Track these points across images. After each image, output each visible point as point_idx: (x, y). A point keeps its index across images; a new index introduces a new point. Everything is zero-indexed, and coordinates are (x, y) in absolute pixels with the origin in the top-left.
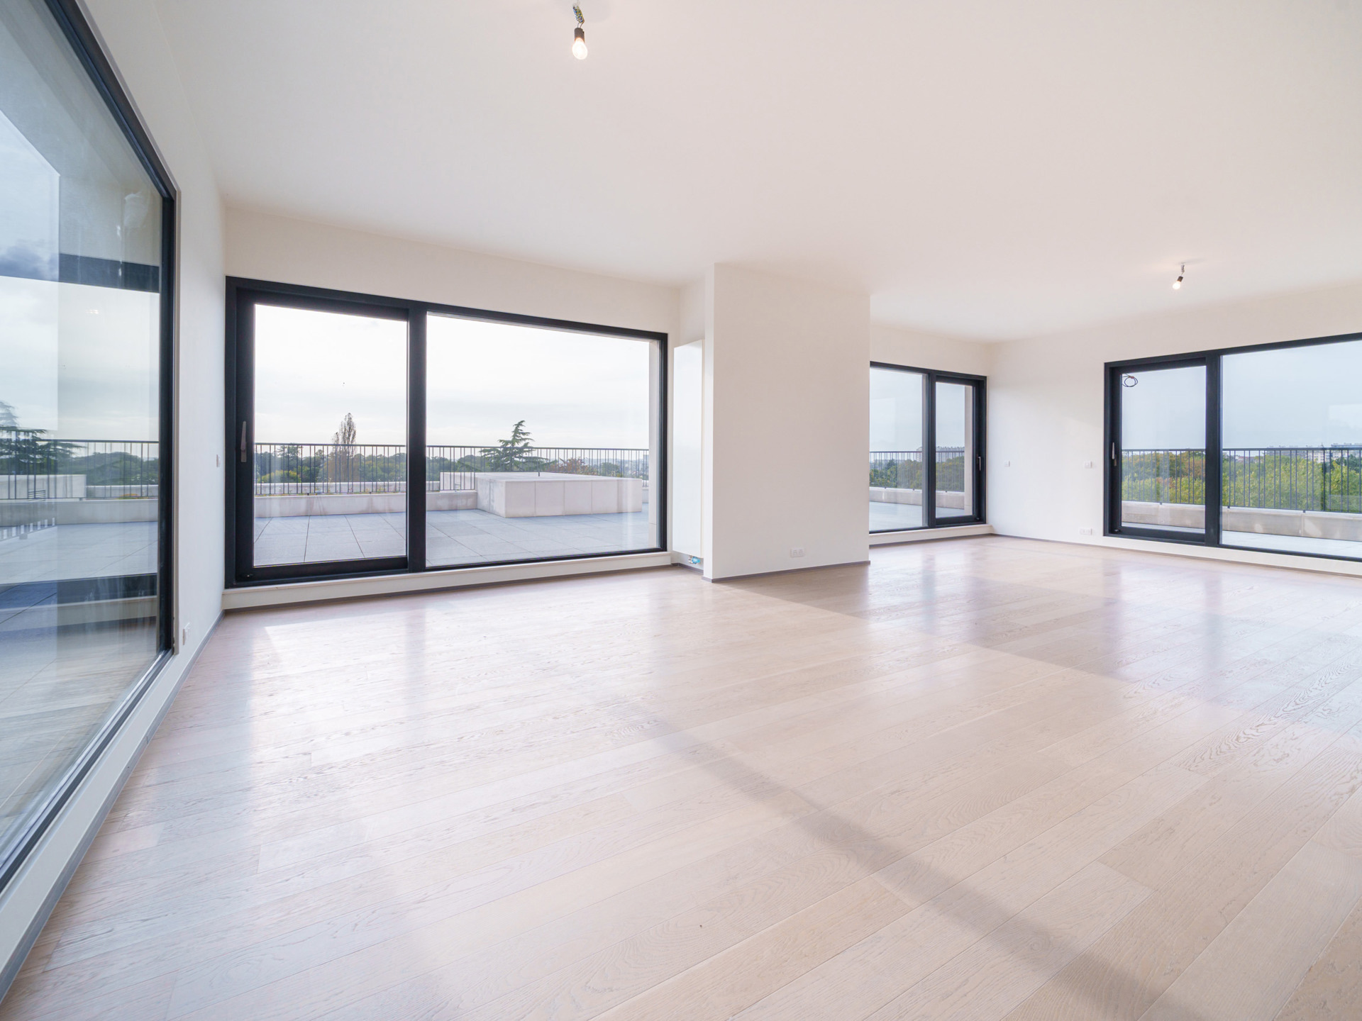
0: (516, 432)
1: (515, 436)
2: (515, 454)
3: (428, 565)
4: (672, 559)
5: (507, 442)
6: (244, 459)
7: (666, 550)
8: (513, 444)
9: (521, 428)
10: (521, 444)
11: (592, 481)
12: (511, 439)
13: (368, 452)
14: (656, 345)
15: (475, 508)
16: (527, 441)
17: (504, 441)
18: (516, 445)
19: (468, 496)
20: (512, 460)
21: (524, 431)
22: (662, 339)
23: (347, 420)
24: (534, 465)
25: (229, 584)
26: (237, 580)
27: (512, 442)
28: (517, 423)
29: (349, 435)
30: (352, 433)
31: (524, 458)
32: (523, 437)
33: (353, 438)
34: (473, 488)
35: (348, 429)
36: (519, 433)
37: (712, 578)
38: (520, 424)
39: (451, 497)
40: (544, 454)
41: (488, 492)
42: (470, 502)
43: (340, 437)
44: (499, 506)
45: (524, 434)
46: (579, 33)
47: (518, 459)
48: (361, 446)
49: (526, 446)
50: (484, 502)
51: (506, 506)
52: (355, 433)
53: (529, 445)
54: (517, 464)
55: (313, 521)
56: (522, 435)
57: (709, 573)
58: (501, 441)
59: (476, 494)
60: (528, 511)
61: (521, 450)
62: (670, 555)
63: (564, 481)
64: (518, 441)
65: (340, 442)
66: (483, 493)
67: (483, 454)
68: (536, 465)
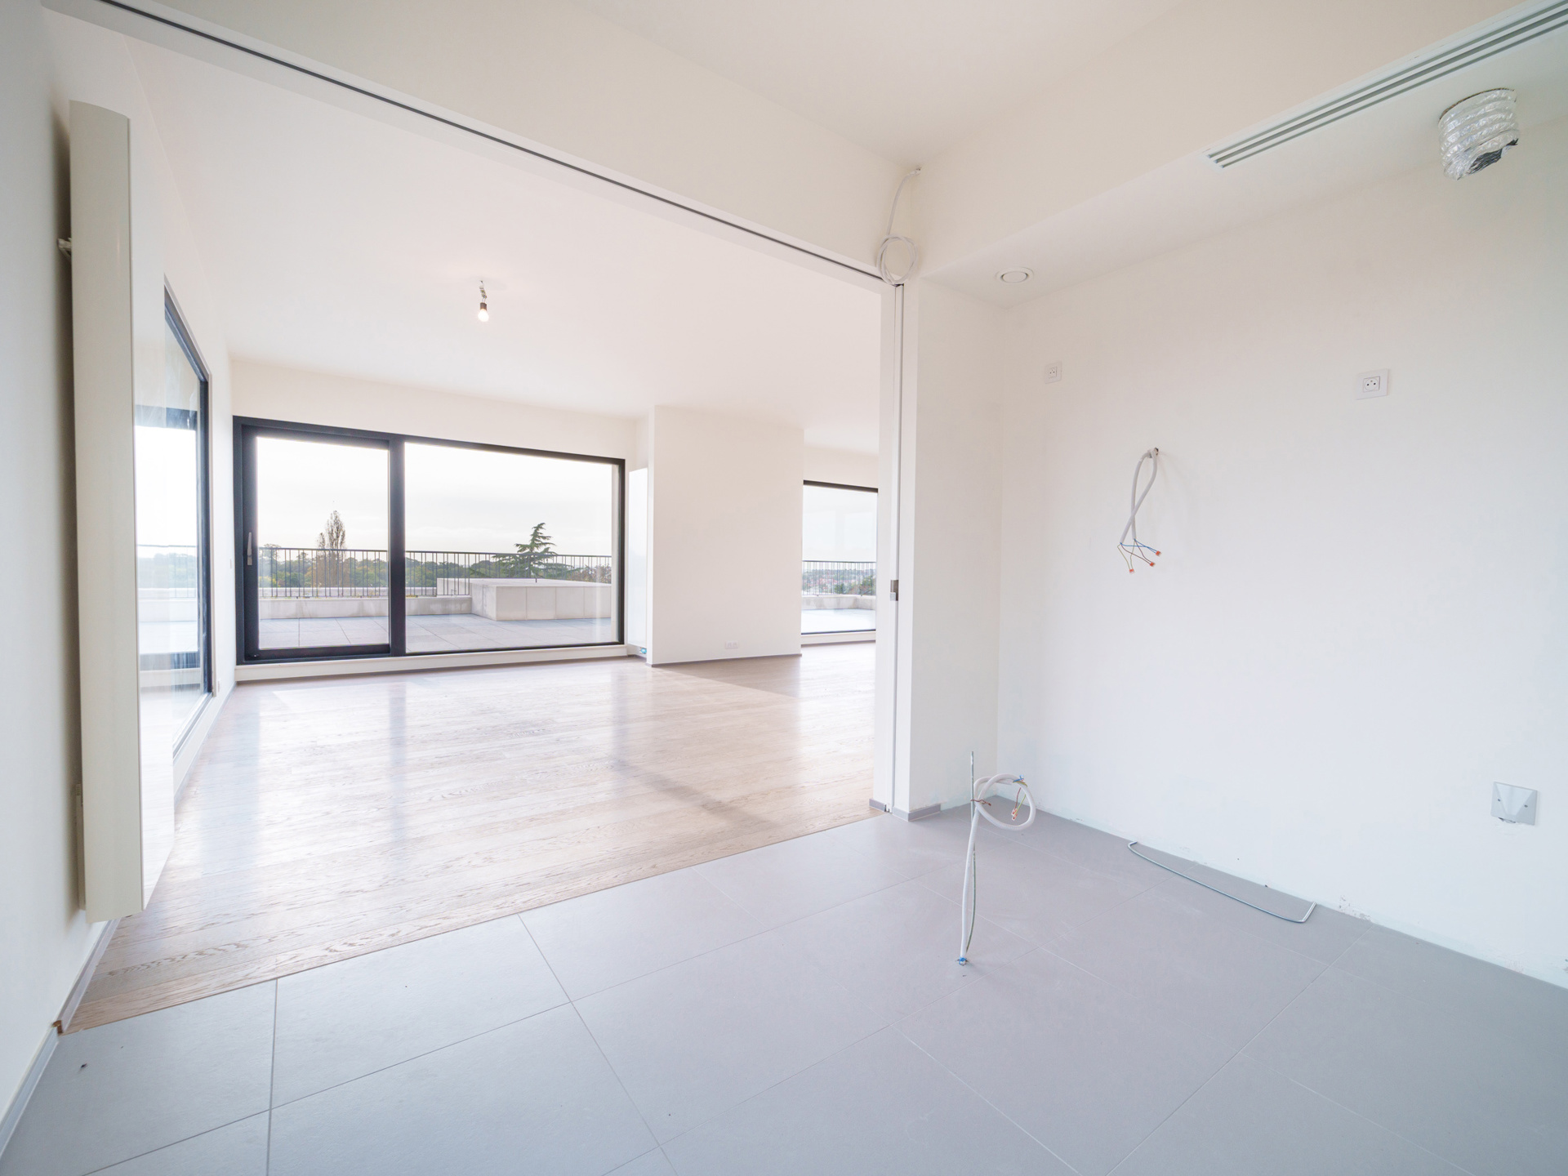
0: (535, 535)
1: (533, 540)
2: (533, 560)
3: (407, 651)
4: (628, 651)
5: (524, 547)
6: (250, 562)
7: (623, 643)
8: (532, 549)
9: (540, 531)
10: (541, 549)
11: (584, 587)
12: (529, 543)
13: (359, 557)
14: (616, 467)
15: (470, 612)
16: (547, 546)
17: (522, 546)
18: (536, 550)
19: (462, 601)
20: (530, 566)
21: (545, 535)
22: (621, 463)
23: (334, 518)
24: (555, 573)
25: (239, 662)
26: (246, 660)
27: (531, 547)
28: (536, 525)
29: (338, 537)
30: (341, 533)
31: (545, 564)
32: (544, 541)
33: (343, 539)
34: (467, 593)
35: (335, 529)
36: (539, 537)
37: (651, 663)
38: (540, 526)
39: (445, 602)
40: (568, 561)
41: (481, 597)
42: (464, 607)
43: (327, 541)
44: (491, 610)
45: (544, 538)
46: (484, 306)
47: (537, 566)
48: (351, 550)
49: (546, 550)
50: (477, 607)
51: (497, 610)
52: (344, 534)
53: (550, 550)
54: (537, 571)
55: (302, 622)
56: (542, 540)
57: (650, 661)
58: (518, 545)
59: (471, 599)
60: (519, 615)
61: (542, 556)
62: (626, 647)
63: (556, 587)
64: (537, 546)
65: (327, 546)
66: (477, 597)
67: (498, 560)
68: (560, 572)
